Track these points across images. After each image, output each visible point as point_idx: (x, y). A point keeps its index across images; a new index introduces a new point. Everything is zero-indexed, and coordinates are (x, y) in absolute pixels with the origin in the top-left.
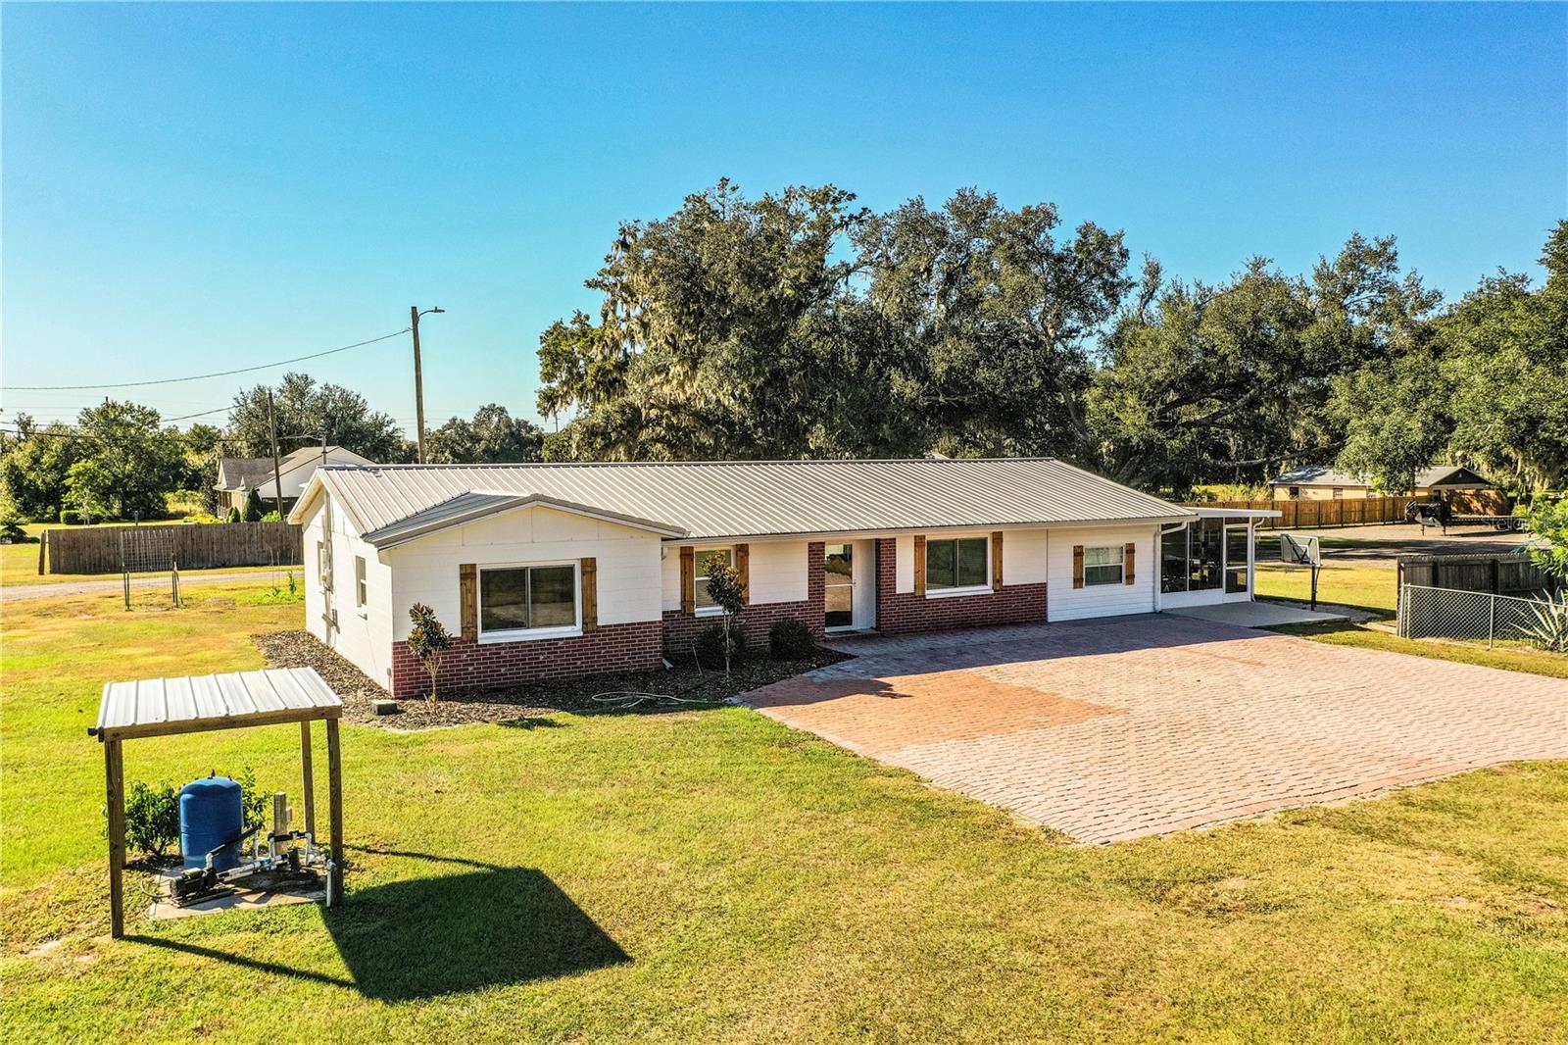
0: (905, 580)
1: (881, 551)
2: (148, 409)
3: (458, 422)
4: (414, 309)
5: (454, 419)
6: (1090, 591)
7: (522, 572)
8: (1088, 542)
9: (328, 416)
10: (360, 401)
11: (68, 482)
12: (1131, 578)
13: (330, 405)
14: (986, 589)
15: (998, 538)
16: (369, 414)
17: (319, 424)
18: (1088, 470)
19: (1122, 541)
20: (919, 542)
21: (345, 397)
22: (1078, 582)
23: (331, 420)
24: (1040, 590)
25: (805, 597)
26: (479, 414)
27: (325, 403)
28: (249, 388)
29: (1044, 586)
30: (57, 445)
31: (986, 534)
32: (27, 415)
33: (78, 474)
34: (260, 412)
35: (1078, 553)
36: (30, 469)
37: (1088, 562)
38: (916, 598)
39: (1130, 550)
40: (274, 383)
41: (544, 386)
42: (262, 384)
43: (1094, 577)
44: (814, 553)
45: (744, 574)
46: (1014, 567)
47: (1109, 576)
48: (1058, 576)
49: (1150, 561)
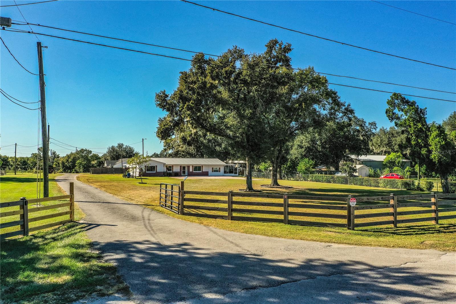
0: (191, 170)
1: (189, 167)
2: (90, 150)
3: (156, 154)
4: (143, 139)
5: (155, 153)
6: (214, 173)
7: (150, 167)
9: (126, 152)
10: (133, 149)
11: (76, 165)
12: (220, 172)
13: (127, 150)
14: (201, 172)
15: (202, 166)
16: (135, 152)
17: (125, 154)
18: (220, 160)
20: (193, 166)
21: (130, 148)
22: (212, 172)
23: (127, 153)
25: (179, 171)
26: (161, 152)
27: (126, 149)
28: (111, 146)
29: (208, 172)
30: (72, 157)
31: (201, 166)
32: (55, 151)
33: (78, 163)
34: (112, 151)
35: (213, 168)
36: (66, 162)
37: (214, 169)
38: (192, 172)
39: (220, 168)
40: (116, 145)
41: (164, 148)
42: (113, 145)
43: (215, 171)
44: (181, 167)
45: (173, 168)
46: (204, 170)
47: (217, 171)
48: (210, 171)
49: (222, 170)
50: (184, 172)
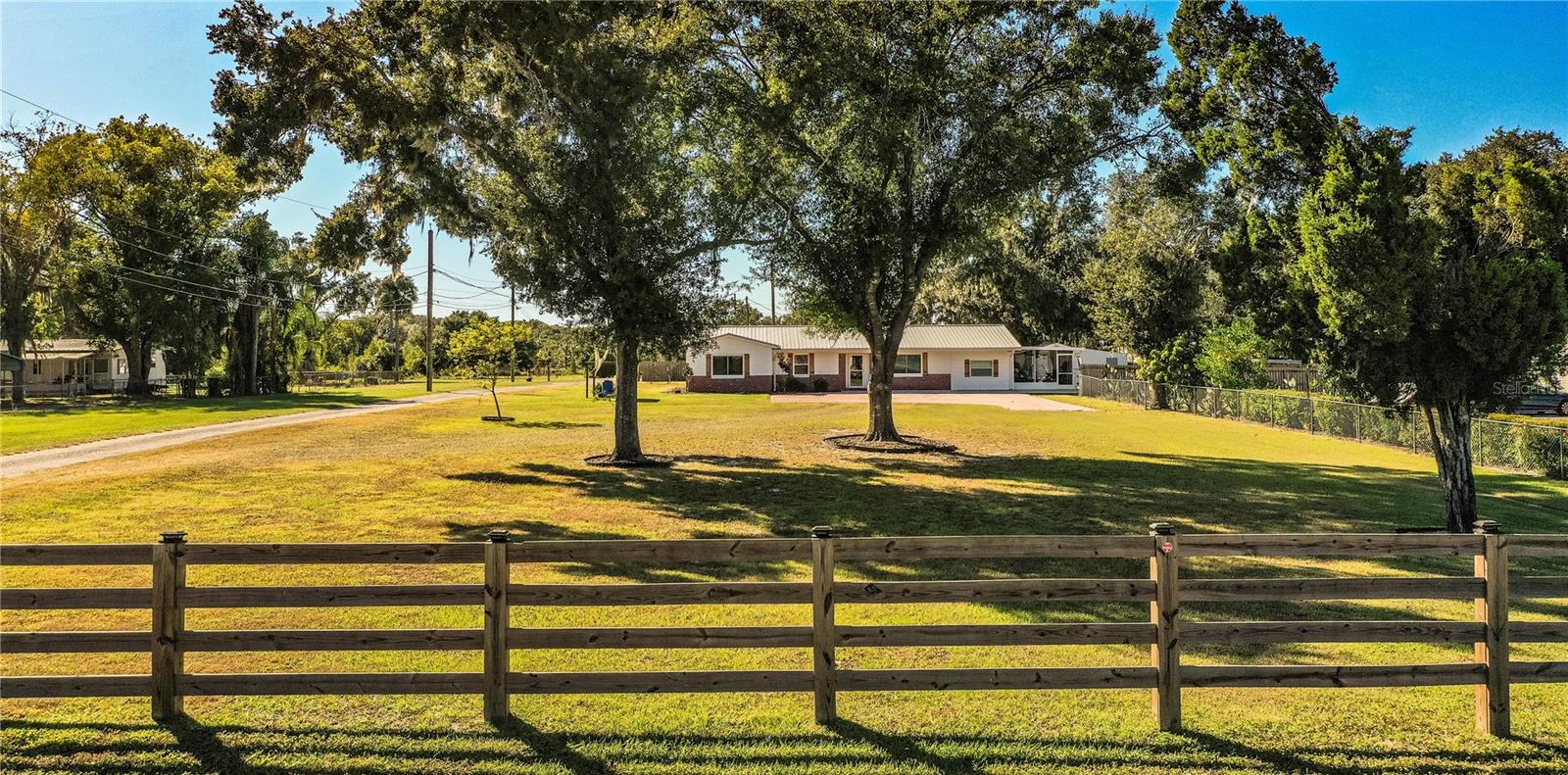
6: (973, 379)
7: (725, 358)
8: (971, 358)
12: (996, 374)
14: (921, 375)
15: (925, 354)
19: (992, 358)
22: (967, 375)
24: (948, 377)
25: (838, 373)
29: (950, 376)
31: (920, 353)
35: (967, 362)
37: (972, 367)
39: (996, 362)
43: (978, 373)
44: (842, 357)
45: (812, 363)
46: (934, 368)
47: (986, 373)
48: (956, 371)
49: (1007, 368)
50: (857, 378)
